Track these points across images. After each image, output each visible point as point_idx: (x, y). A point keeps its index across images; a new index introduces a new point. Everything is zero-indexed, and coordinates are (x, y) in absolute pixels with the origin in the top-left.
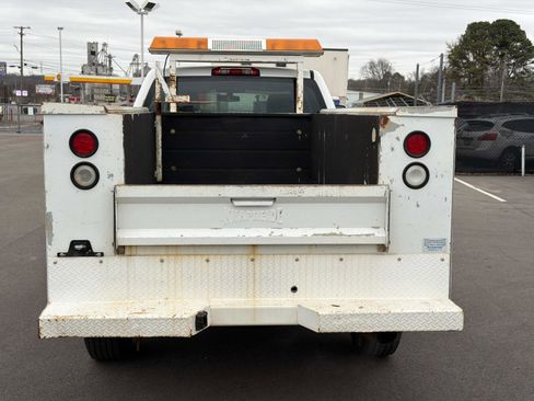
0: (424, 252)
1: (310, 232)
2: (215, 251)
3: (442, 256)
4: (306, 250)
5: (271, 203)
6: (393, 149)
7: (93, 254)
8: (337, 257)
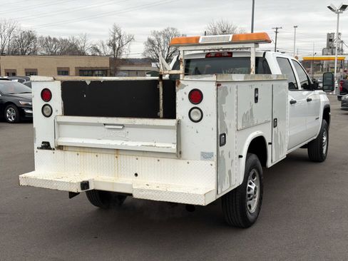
0: (201, 160)
1: (140, 144)
2: (100, 151)
3: (211, 162)
4: (141, 154)
5: (121, 127)
6: (183, 99)
7: (50, 149)
8: (156, 159)
